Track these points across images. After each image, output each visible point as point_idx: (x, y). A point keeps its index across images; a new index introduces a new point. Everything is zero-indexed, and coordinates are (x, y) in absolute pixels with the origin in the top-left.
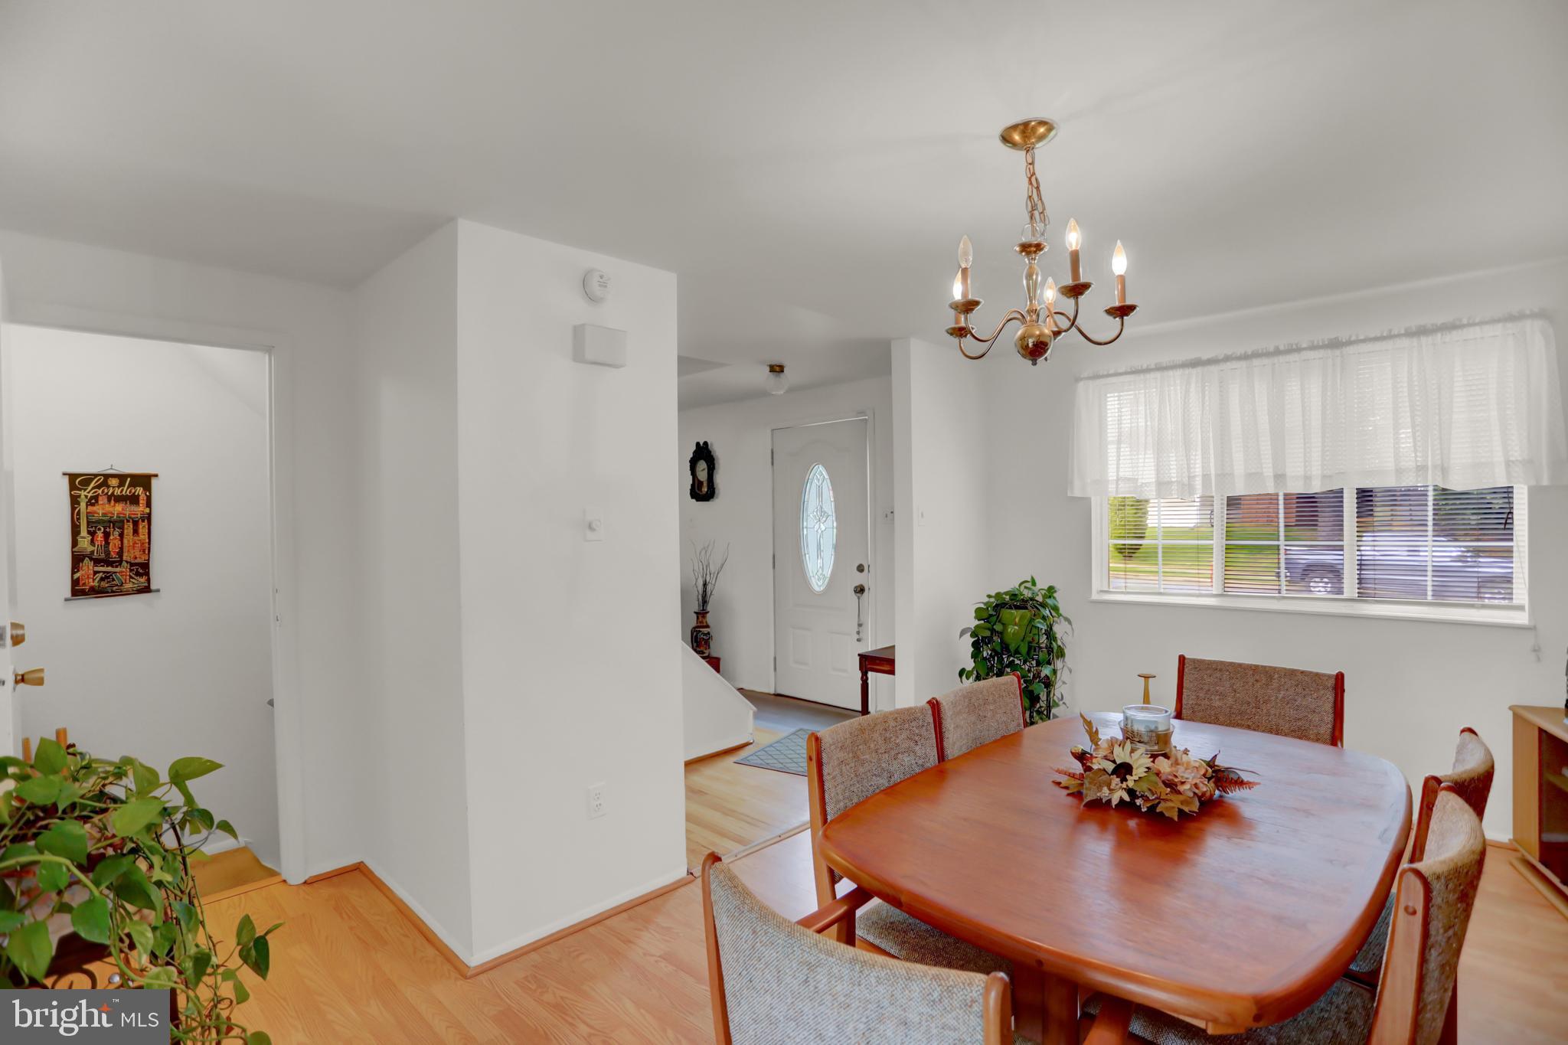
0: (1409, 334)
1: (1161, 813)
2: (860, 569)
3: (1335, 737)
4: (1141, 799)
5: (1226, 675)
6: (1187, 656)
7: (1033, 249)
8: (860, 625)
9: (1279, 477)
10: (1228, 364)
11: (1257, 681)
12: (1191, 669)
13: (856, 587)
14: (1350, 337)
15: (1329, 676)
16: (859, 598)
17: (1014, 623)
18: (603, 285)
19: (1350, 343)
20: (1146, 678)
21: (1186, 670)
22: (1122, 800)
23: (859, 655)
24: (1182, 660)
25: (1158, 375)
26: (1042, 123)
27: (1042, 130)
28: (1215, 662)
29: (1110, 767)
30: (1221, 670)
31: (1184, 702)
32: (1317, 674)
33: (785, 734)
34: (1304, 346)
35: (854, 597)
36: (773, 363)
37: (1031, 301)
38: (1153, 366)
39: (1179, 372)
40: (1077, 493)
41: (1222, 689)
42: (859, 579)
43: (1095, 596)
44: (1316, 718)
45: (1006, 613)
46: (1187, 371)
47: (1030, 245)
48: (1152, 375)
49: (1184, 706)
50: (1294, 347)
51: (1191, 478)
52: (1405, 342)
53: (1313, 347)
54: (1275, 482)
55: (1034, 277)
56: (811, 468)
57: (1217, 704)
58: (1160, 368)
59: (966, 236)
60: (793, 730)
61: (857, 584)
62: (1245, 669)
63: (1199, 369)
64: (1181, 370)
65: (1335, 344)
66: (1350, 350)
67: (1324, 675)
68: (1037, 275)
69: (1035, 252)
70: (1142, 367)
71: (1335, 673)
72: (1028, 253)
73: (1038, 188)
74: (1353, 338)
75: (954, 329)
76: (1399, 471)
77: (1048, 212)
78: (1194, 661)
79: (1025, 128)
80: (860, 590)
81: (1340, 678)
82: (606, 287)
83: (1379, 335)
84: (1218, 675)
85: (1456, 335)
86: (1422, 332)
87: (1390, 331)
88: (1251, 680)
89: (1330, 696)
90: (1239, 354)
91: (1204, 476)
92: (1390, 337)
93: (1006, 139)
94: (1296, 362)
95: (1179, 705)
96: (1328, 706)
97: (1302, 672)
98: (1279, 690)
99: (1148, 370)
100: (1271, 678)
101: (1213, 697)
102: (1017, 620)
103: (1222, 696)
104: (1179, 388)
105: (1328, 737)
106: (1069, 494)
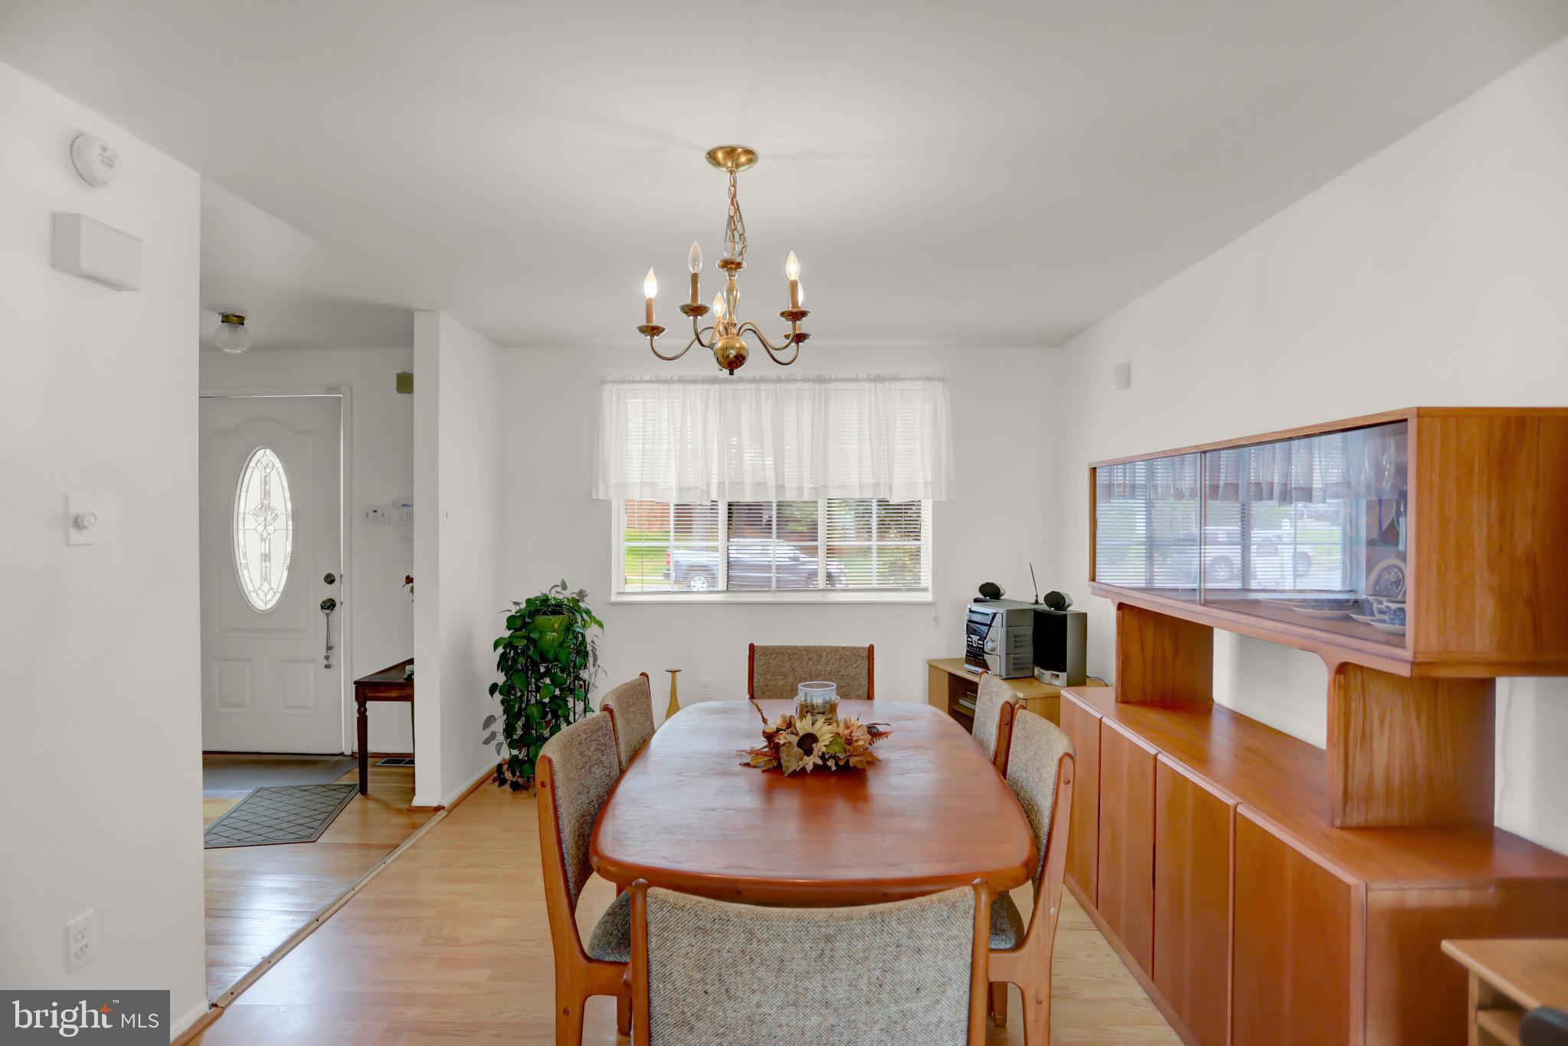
0: (869, 380)
1: (855, 767)
2: (330, 579)
3: (870, 696)
4: (830, 760)
5: (786, 658)
6: (755, 644)
7: (733, 266)
8: (329, 648)
9: (780, 488)
10: (741, 384)
11: (810, 659)
12: (760, 656)
13: (324, 602)
14: (831, 376)
15: (863, 648)
16: (328, 615)
17: (550, 630)
18: (109, 163)
19: (831, 380)
20: (674, 672)
21: (756, 656)
22: (815, 765)
23: (355, 683)
24: (752, 647)
25: (681, 386)
26: (748, 152)
27: (743, 159)
28: (777, 647)
29: (795, 739)
30: (782, 654)
31: (755, 685)
32: (854, 648)
33: (239, 800)
34: (799, 378)
35: (321, 615)
36: (230, 312)
37: (730, 315)
38: (676, 378)
39: (699, 386)
40: (602, 496)
41: (784, 669)
42: (327, 592)
43: (614, 598)
44: (855, 684)
45: (541, 619)
46: (706, 386)
47: (732, 263)
48: (676, 386)
49: (755, 689)
50: (792, 378)
51: (708, 485)
52: (867, 386)
53: (805, 380)
54: (777, 491)
55: (735, 293)
56: (254, 452)
57: (781, 683)
58: (682, 381)
59: (695, 243)
60: (249, 791)
61: (325, 598)
62: (800, 651)
63: (716, 387)
64: (701, 385)
65: (821, 380)
66: (832, 386)
67: (860, 648)
68: (737, 291)
69: (736, 269)
70: (666, 377)
71: (868, 646)
72: (729, 270)
73: (738, 210)
74: (833, 377)
75: (647, 327)
76: (862, 487)
77: (746, 235)
78: (762, 648)
79: (731, 152)
80: (329, 605)
81: (871, 649)
82: (112, 166)
83: (850, 377)
84: (781, 657)
85: (897, 385)
86: (878, 379)
87: (857, 375)
88: (806, 659)
89: (865, 664)
90: (749, 377)
91: (719, 483)
92: (856, 380)
93: (711, 156)
94: (792, 390)
95: (751, 688)
96: (865, 672)
97: (844, 648)
98: (827, 665)
99: (671, 381)
100: (820, 656)
101: (778, 678)
102: (556, 626)
103: (785, 675)
104: (698, 400)
105: (865, 697)
106: (594, 497)
